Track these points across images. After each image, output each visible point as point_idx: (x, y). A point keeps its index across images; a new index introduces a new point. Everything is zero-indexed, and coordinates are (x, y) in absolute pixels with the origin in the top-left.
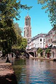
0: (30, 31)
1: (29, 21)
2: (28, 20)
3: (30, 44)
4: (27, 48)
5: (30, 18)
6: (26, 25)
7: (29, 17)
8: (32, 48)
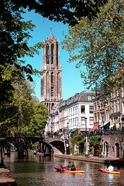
0: (59, 79)
1: (55, 53)
2: (52, 50)
3: (56, 119)
4: (46, 130)
5: (57, 43)
6: (48, 63)
7: (54, 42)
8: (61, 130)
